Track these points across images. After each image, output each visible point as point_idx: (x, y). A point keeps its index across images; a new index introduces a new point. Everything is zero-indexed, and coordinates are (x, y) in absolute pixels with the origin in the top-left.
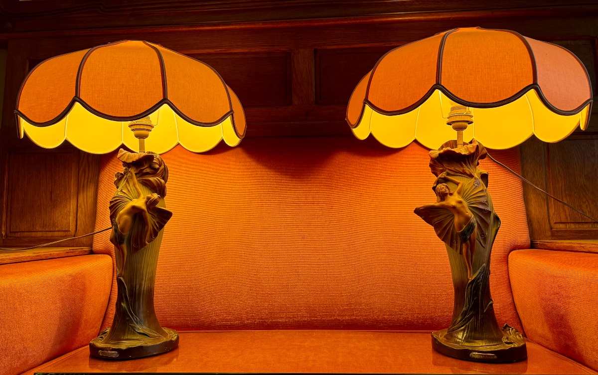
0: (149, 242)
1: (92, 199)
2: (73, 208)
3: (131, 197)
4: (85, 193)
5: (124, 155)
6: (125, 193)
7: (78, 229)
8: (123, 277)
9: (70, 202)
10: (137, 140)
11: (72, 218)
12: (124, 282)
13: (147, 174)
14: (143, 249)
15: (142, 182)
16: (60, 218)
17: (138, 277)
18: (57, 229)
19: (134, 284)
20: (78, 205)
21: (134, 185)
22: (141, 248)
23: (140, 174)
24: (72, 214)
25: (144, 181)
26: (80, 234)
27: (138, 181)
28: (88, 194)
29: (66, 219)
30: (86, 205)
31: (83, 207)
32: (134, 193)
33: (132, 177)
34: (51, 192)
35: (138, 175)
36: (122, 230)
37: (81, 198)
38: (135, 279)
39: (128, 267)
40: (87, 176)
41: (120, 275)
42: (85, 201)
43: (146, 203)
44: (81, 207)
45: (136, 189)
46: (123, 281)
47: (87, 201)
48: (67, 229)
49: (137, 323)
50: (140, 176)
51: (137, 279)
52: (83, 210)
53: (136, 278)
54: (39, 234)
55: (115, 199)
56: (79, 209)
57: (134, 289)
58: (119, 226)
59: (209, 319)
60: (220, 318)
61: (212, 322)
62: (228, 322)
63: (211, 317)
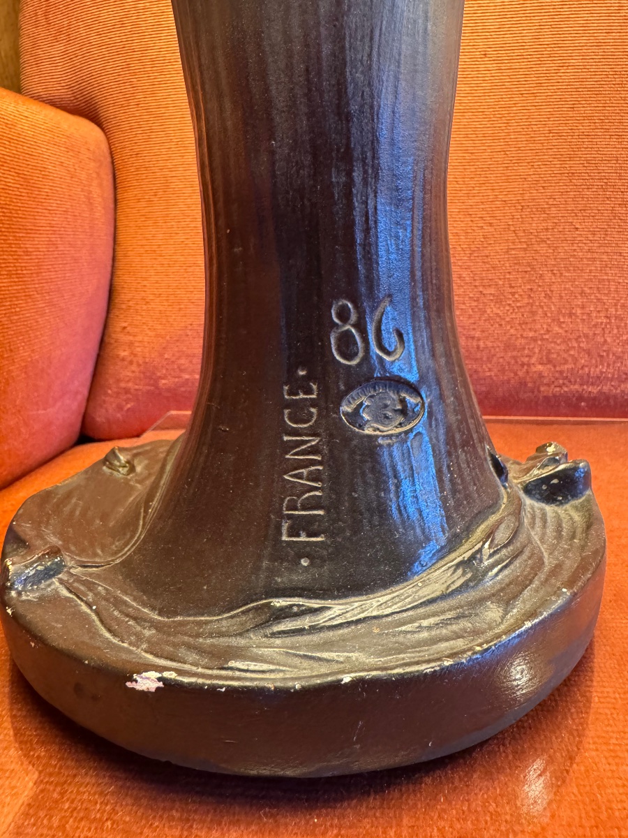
59: (516, 374)
60: (561, 372)
61: (526, 384)
62: (592, 384)
63: (523, 365)
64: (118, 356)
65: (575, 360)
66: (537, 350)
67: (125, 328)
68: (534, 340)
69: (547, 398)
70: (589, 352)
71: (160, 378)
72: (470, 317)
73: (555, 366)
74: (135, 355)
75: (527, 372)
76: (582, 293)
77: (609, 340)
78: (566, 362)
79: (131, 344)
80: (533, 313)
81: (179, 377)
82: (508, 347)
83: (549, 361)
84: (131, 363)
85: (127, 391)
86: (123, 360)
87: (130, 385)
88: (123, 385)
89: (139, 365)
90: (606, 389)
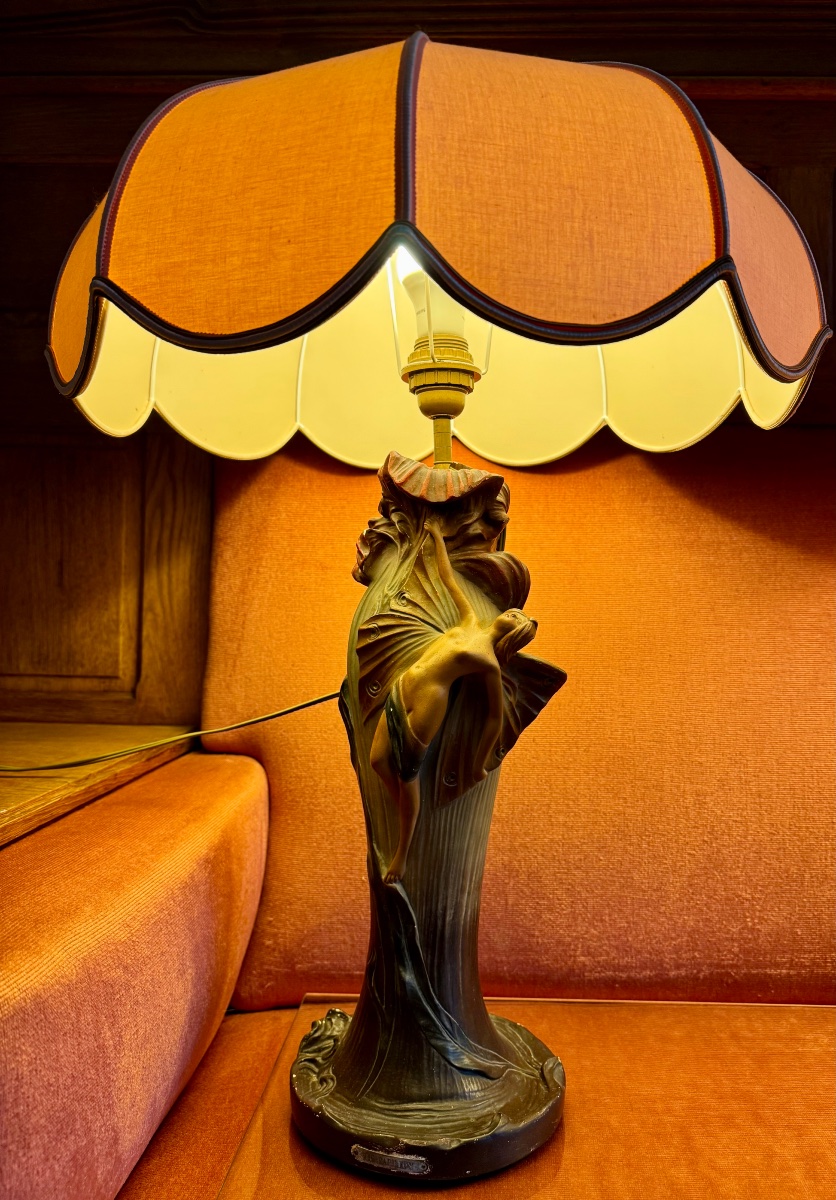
0: (488, 770)
1: (187, 587)
2: (127, 611)
3: (438, 619)
4: (165, 569)
5: (417, 476)
6: (416, 605)
7: (144, 673)
8: (402, 882)
9: (117, 594)
10: (428, 423)
11: (123, 641)
12: (407, 900)
13: (479, 539)
14: (470, 791)
15: (467, 567)
16: (88, 640)
17: (451, 881)
18: (80, 671)
19: (440, 907)
20: (145, 605)
21: (443, 578)
22: (465, 789)
23: (459, 541)
24: (123, 628)
25: (472, 565)
26: (152, 688)
27: (453, 563)
28: (174, 573)
29: (107, 643)
30: (167, 603)
31: (158, 609)
32: (445, 608)
33: (433, 551)
34: (61, 564)
35: (451, 544)
36: (422, 731)
37: (151, 584)
38: (442, 889)
39: (421, 851)
40: (168, 519)
41: (395, 875)
42: (165, 592)
43: (496, 641)
44: (151, 609)
45: (451, 591)
46: (403, 894)
47: (170, 594)
48: (109, 672)
49: (451, 1034)
50: (457, 549)
51: (450, 890)
52: (160, 619)
53: (446, 888)
54: (28, 684)
55: (381, 623)
56: (148, 617)
57: (439, 923)
58: (408, 719)
59: (566, 963)
60: (599, 962)
61: (574, 970)
62: (622, 971)
63: (571, 956)
64: (263, 944)
65: (608, 954)
66: (580, 946)
67: (271, 922)
68: (577, 938)
69: (590, 981)
70: (617, 948)
71: (297, 963)
72: (531, 920)
73: (593, 957)
74: (278, 944)
75: (574, 961)
76: (608, 905)
77: (630, 939)
78: (601, 955)
79: (275, 935)
80: (575, 919)
81: (312, 962)
82: (559, 942)
83: (589, 954)
84: (274, 950)
85: (269, 972)
86: (268, 947)
87: (272, 967)
88: (266, 967)
89: (280, 952)
90: (633, 974)
